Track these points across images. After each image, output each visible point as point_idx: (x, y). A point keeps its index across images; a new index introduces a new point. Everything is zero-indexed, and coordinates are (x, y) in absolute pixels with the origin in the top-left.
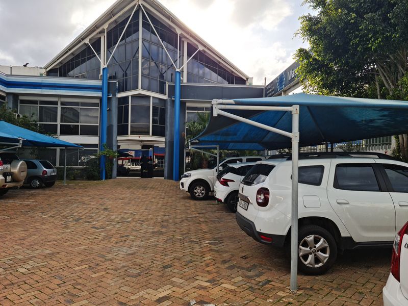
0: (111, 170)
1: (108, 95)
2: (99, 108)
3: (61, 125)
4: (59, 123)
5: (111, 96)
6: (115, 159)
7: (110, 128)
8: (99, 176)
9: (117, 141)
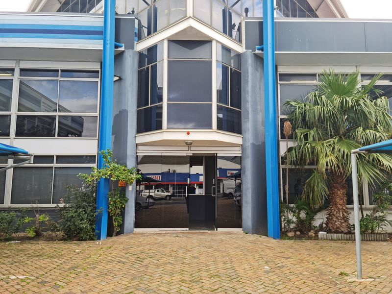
0: (123, 214)
1: (116, 47)
2: (98, 80)
3: (18, 117)
4: (14, 112)
5: (122, 49)
6: (130, 188)
7: (120, 119)
8: (93, 230)
9: (137, 145)
